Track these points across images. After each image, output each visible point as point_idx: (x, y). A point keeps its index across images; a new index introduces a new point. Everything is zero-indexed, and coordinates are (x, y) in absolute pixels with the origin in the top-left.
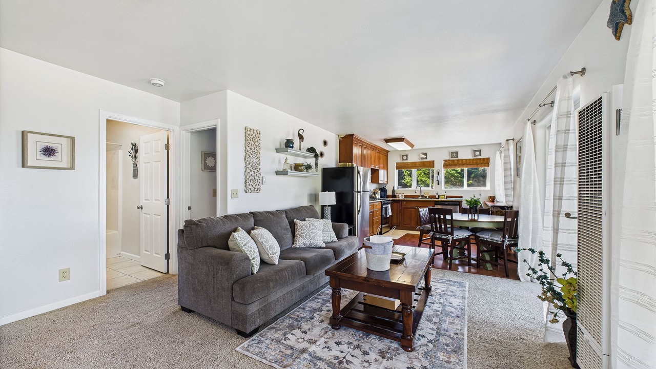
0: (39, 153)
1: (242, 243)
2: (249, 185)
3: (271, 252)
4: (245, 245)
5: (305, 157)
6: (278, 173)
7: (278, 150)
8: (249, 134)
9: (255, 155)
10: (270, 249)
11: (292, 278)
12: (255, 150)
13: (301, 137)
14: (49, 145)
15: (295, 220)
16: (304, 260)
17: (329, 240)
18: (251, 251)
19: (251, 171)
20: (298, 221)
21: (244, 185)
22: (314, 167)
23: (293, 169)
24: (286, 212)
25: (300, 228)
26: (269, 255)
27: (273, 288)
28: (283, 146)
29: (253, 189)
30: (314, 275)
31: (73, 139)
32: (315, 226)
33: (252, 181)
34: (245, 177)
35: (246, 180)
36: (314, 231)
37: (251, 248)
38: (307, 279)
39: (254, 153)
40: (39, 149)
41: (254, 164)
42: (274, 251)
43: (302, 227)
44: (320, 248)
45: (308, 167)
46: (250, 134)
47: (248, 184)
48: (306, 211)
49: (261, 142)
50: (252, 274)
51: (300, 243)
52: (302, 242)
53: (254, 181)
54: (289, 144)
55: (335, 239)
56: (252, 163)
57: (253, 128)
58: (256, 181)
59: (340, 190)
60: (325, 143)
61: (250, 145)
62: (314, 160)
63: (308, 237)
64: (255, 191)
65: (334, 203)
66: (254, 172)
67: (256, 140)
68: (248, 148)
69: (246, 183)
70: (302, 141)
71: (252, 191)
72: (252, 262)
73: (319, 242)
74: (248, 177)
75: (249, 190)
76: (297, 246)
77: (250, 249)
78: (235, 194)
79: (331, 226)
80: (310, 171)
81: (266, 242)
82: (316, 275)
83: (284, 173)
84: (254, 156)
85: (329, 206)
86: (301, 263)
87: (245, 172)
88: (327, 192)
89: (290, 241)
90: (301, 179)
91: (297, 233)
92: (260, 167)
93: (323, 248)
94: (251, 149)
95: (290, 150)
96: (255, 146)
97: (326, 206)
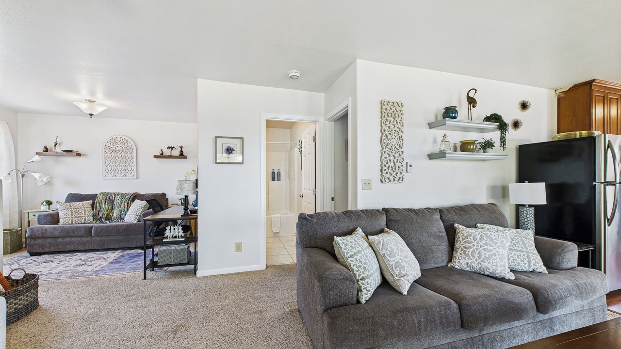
0: (224, 152)
1: (347, 253)
2: (387, 173)
3: (397, 273)
4: (351, 256)
5: (482, 130)
6: (431, 157)
7: (431, 126)
8: (386, 109)
9: (396, 135)
10: (395, 268)
11: (425, 329)
12: (396, 129)
13: (472, 101)
14: (229, 145)
15: (456, 225)
16: (458, 299)
17: (525, 267)
18: (360, 266)
19: (390, 155)
20: (460, 226)
21: (380, 173)
22: (497, 143)
23: (459, 149)
24: (441, 211)
25: (463, 239)
26: (395, 276)
27: (385, 338)
28: (440, 117)
29: (391, 178)
30: (480, 331)
31: (242, 139)
32: (492, 240)
33: (390, 168)
34: (380, 163)
35: (382, 168)
36: (489, 248)
37: (361, 262)
38: (464, 336)
39: (393, 132)
40: (224, 149)
41: (393, 147)
42: (404, 273)
43: (467, 237)
44: (503, 279)
45: (487, 145)
46: (388, 109)
47: (384, 172)
48: (479, 211)
49: (404, 117)
50: (358, 302)
51: (461, 262)
52: (465, 262)
53: (394, 168)
54: (450, 113)
55: (541, 268)
56: (391, 145)
57: (392, 100)
58: (397, 168)
59: (557, 180)
60: (524, 106)
61: (388, 123)
62: (498, 133)
63: (477, 256)
64: (396, 181)
65: (543, 201)
66: (394, 156)
67: (397, 115)
68: (384, 127)
69: (381, 171)
70: (474, 107)
71: (390, 181)
72: (360, 283)
73: (499, 268)
74: (385, 163)
75: (387, 179)
76: (456, 267)
77: (358, 264)
78: (367, 184)
79: (533, 242)
80: (490, 150)
81: (390, 256)
82: (485, 332)
83: (441, 155)
84: (393, 137)
85: (530, 206)
86: (449, 304)
87: (381, 157)
88: (526, 184)
89: (445, 257)
90: (474, 163)
91: (457, 245)
92: (403, 150)
93: (509, 281)
94: (389, 127)
95: (449, 121)
96: (395, 123)
97: (524, 205)
